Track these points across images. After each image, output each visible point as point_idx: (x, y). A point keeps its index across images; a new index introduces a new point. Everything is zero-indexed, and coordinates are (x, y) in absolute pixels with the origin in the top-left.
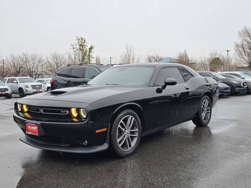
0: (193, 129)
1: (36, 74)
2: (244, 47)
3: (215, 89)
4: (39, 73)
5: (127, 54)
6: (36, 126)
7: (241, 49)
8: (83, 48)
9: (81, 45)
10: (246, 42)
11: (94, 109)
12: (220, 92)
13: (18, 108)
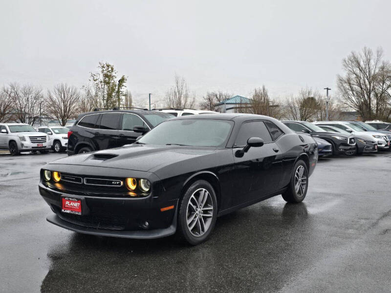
0: (283, 206)
1: (31, 118)
2: (352, 82)
3: (312, 150)
4: (35, 116)
5: (176, 91)
6: (77, 202)
7: (347, 86)
8: (109, 79)
9: (106, 76)
10: (354, 76)
11: (159, 180)
12: (319, 152)
13: (45, 176)
